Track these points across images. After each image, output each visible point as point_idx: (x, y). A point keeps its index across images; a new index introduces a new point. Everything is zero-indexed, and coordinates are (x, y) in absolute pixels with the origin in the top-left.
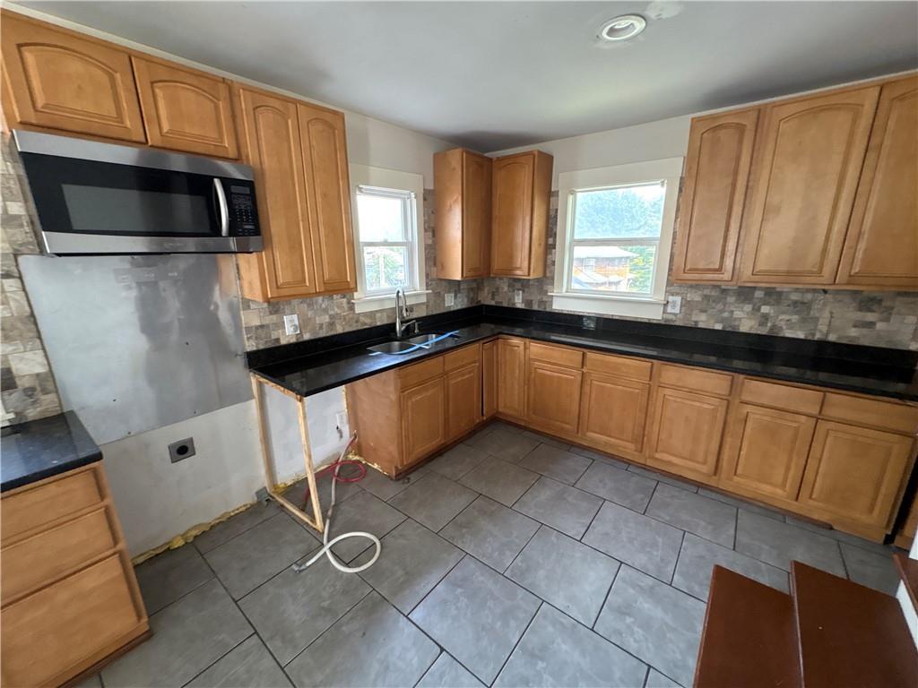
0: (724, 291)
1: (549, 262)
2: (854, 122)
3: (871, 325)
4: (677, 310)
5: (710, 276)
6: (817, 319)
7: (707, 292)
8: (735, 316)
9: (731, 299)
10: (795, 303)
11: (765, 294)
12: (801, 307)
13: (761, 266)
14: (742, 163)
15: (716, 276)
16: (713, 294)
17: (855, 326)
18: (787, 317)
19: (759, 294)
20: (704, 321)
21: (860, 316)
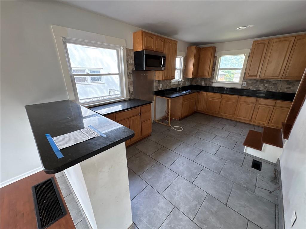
0: (257, 81)
1: (213, 74)
2: (289, 44)
3: (290, 88)
4: (245, 86)
5: (254, 77)
6: (278, 87)
7: (253, 81)
8: (259, 87)
9: (258, 83)
10: (273, 83)
11: (267, 82)
12: (275, 84)
13: (266, 75)
14: (264, 52)
15: (256, 77)
16: (254, 81)
17: (286, 89)
18: (271, 87)
19: (265, 81)
20: (251, 88)
21: (287, 86)
